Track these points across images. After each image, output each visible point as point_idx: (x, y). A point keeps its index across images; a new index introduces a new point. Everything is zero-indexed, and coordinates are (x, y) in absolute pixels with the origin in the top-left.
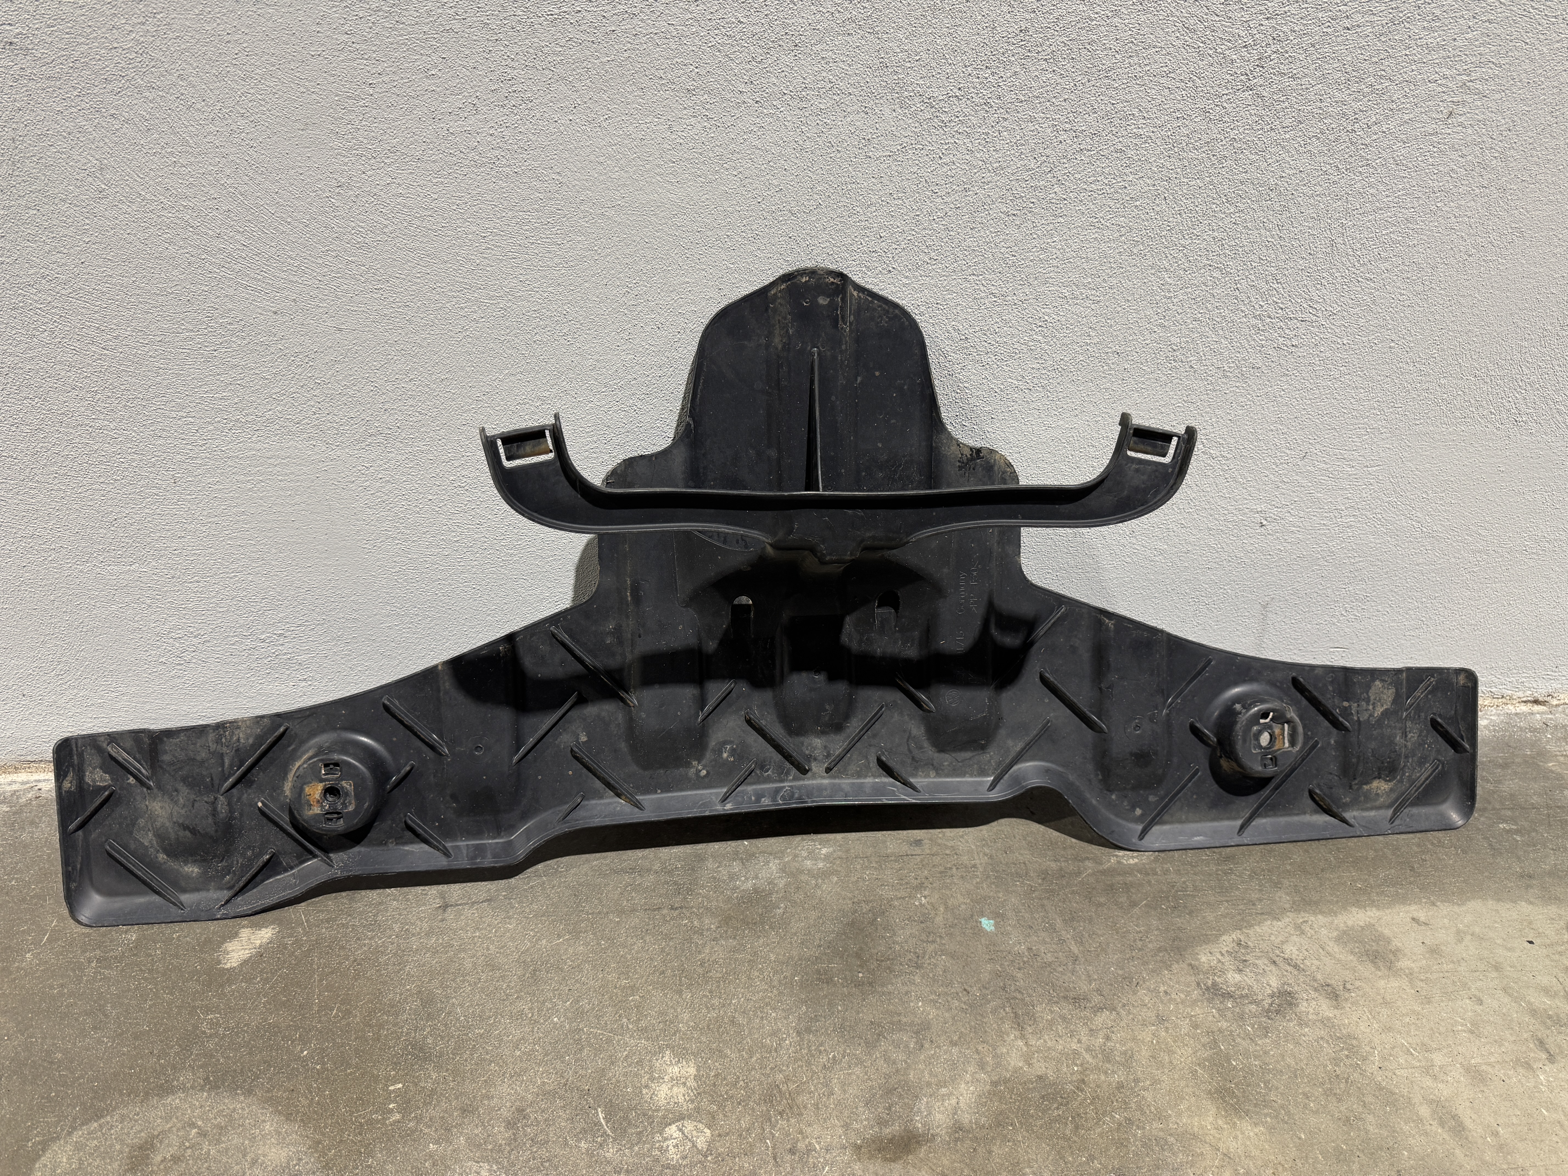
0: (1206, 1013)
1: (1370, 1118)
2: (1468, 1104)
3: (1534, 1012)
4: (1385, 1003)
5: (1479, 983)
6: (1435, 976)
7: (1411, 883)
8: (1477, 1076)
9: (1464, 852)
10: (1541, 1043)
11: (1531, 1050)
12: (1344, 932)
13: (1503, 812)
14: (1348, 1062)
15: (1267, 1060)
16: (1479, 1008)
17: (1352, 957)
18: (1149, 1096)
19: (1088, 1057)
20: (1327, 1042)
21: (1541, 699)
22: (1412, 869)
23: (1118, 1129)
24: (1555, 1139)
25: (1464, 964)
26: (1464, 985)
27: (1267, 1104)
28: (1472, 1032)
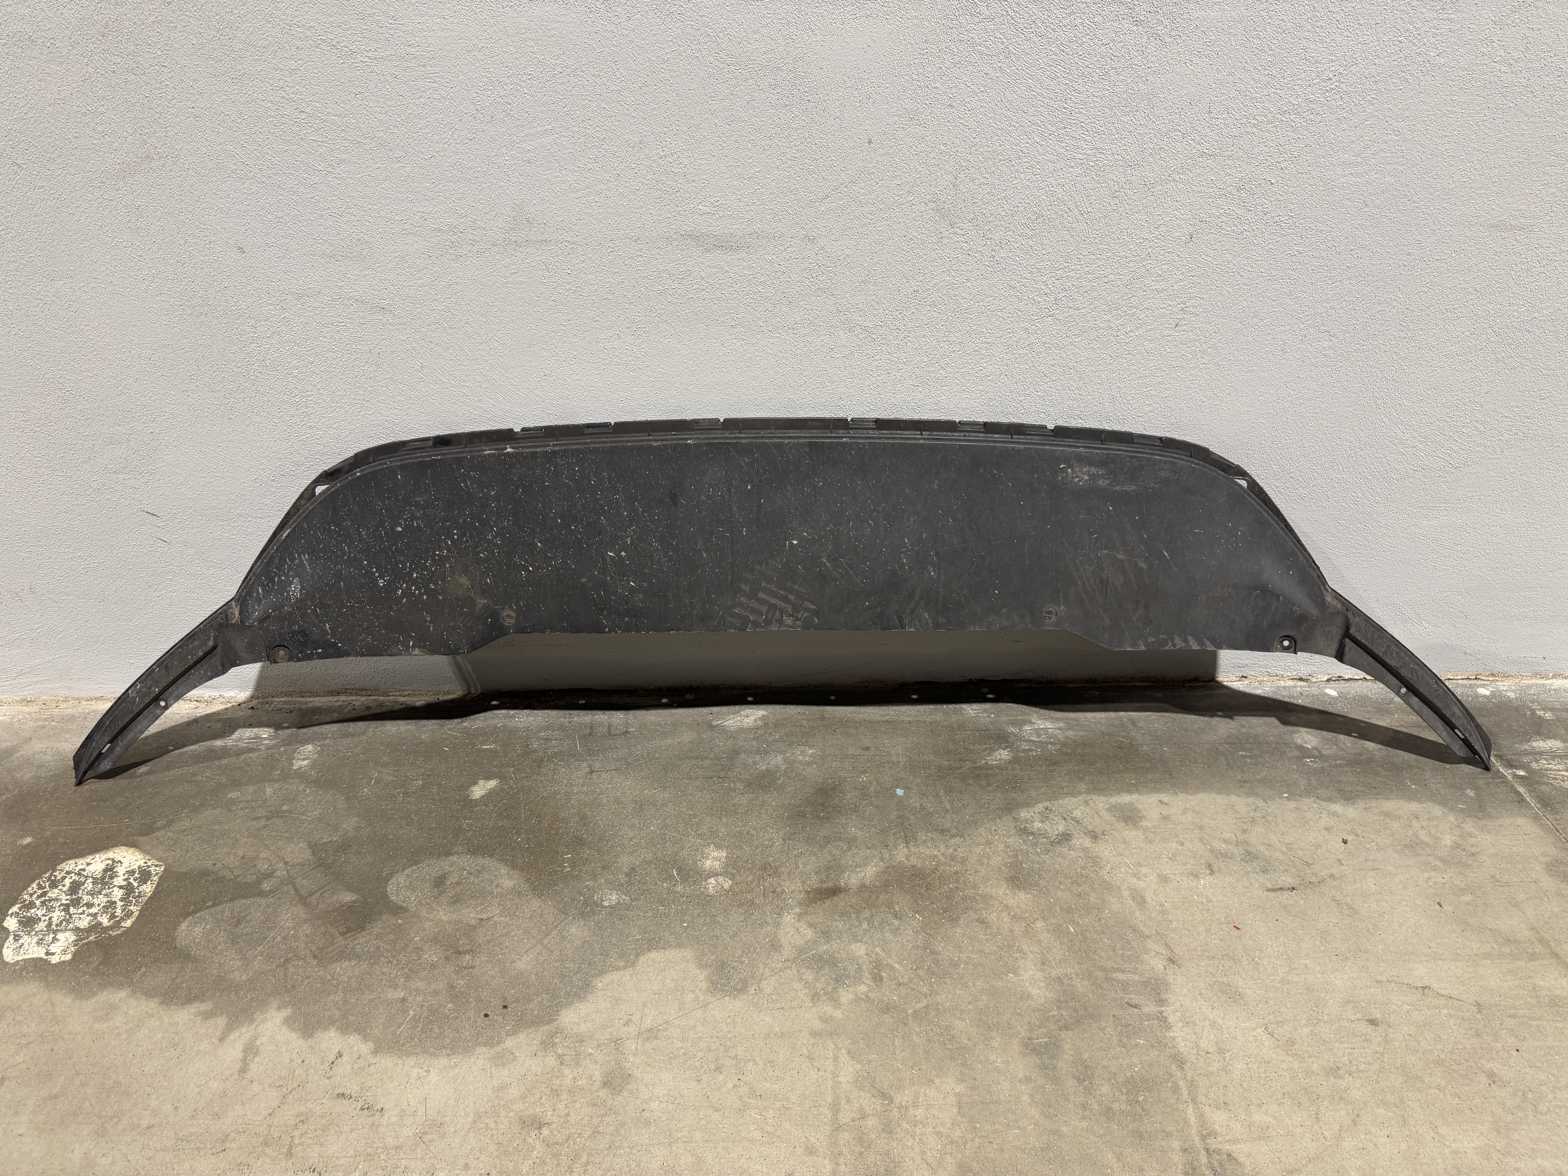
0: (1015, 841)
1: (1094, 895)
2: (1153, 891)
3: (1212, 851)
4: (1124, 842)
5: (1186, 836)
6: (1161, 830)
7: (1167, 782)
8: (1164, 879)
9: (1209, 767)
10: (1209, 866)
11: (1202, 869)
12: (1114, 806)
13: (1245, 746)
14: (1090, 869)
15: (1044, 865)
16: (1179, 848)
17: (1113, 819)
18: (971, 878)
19: (942, 858)
20: (1082, 859)
21: (1304, 678)
22: (1171, 774)
23: (950, 892)
24: (1196, 909)
25: (1181, 825)
26: (1177, 836)
27: (1036, 884)
28: (1170, 858)
